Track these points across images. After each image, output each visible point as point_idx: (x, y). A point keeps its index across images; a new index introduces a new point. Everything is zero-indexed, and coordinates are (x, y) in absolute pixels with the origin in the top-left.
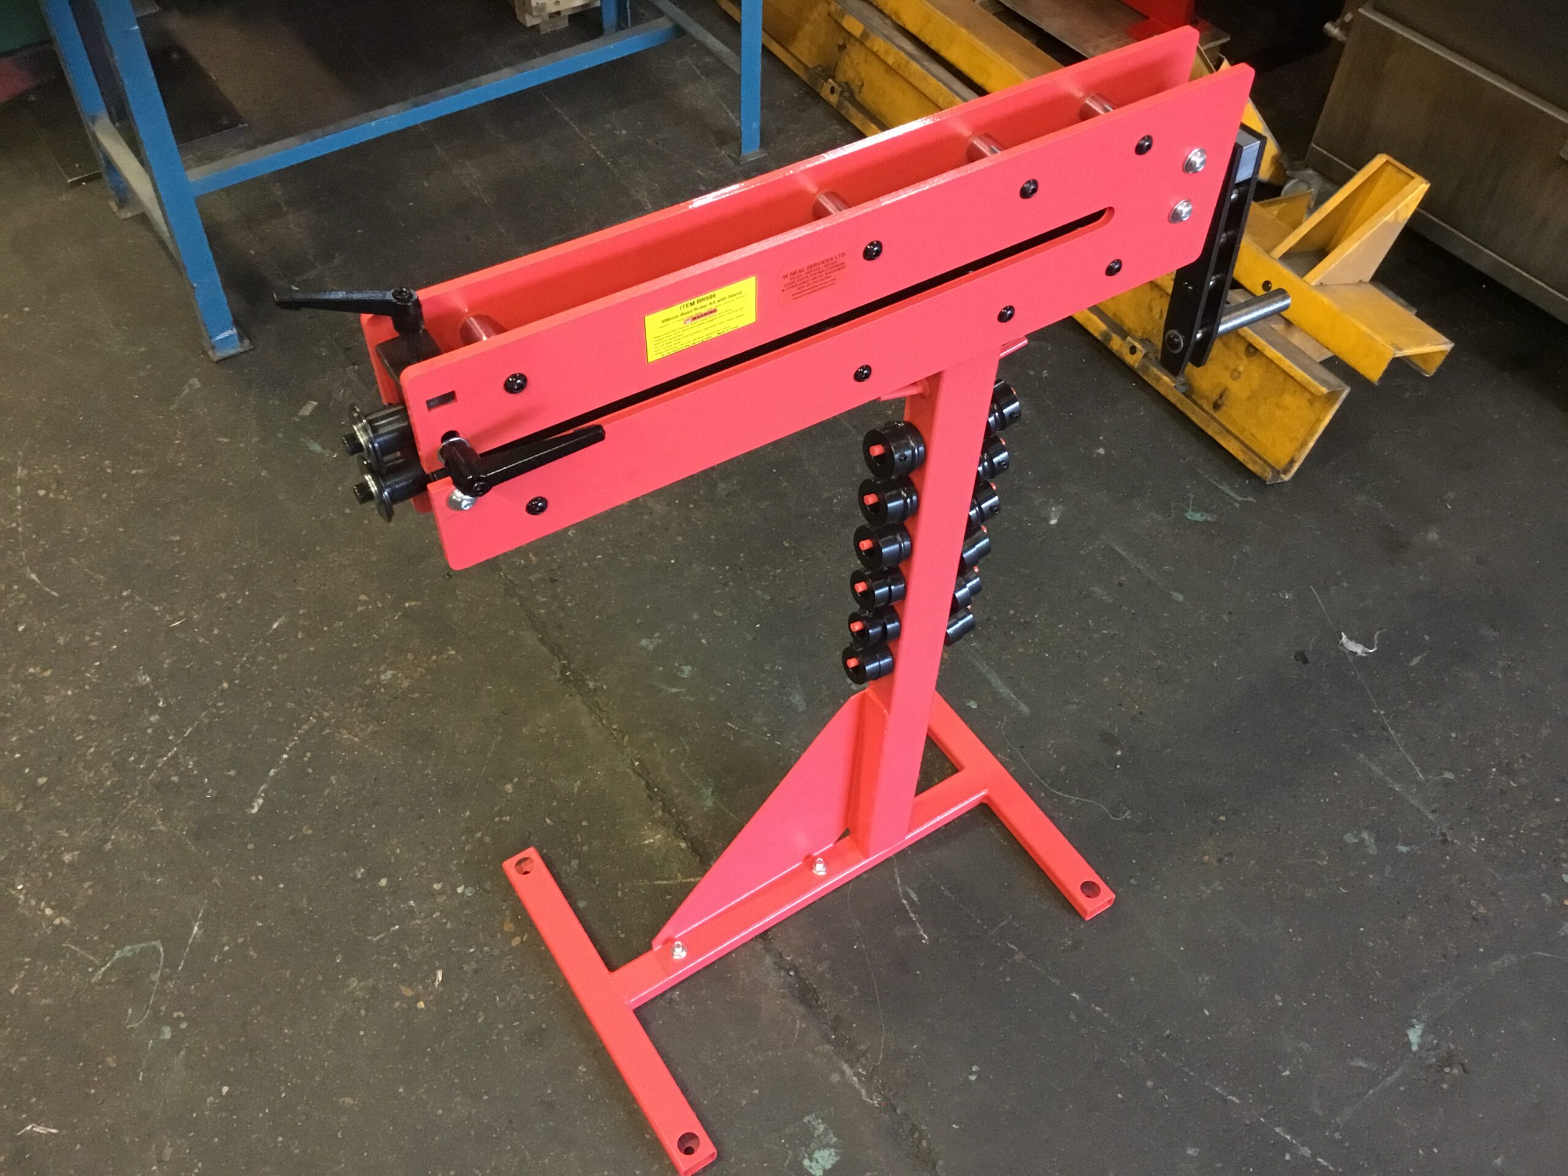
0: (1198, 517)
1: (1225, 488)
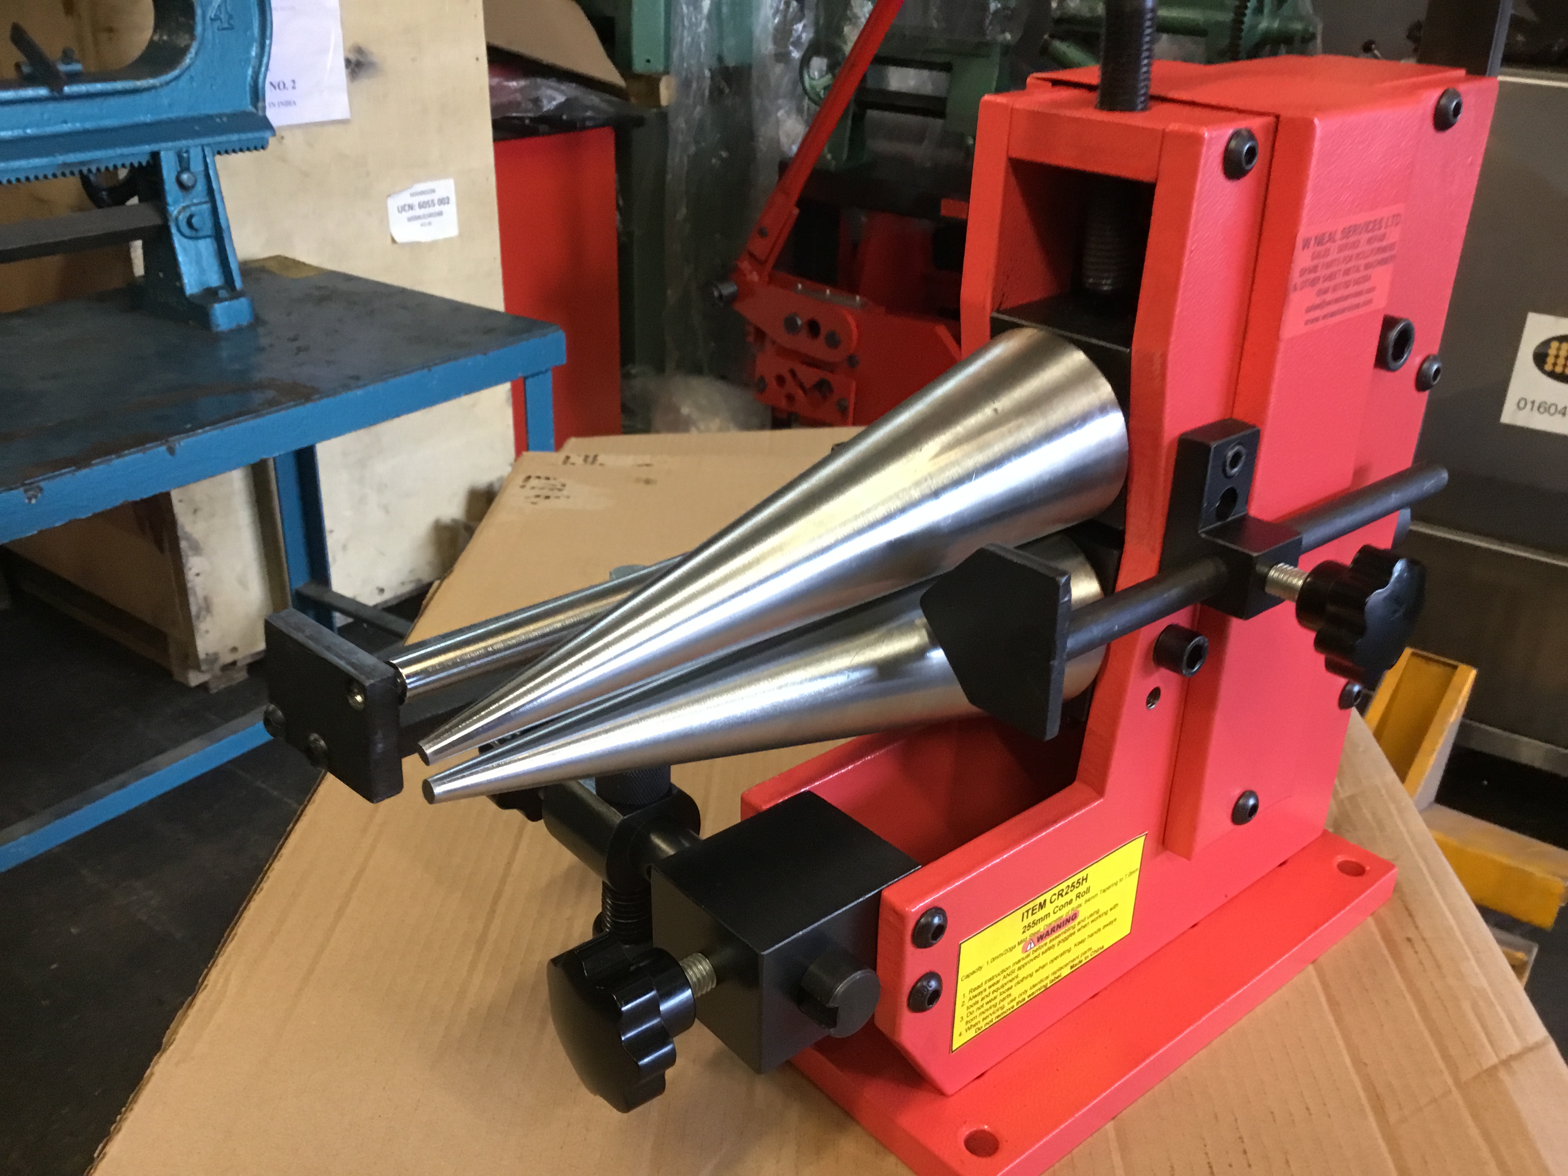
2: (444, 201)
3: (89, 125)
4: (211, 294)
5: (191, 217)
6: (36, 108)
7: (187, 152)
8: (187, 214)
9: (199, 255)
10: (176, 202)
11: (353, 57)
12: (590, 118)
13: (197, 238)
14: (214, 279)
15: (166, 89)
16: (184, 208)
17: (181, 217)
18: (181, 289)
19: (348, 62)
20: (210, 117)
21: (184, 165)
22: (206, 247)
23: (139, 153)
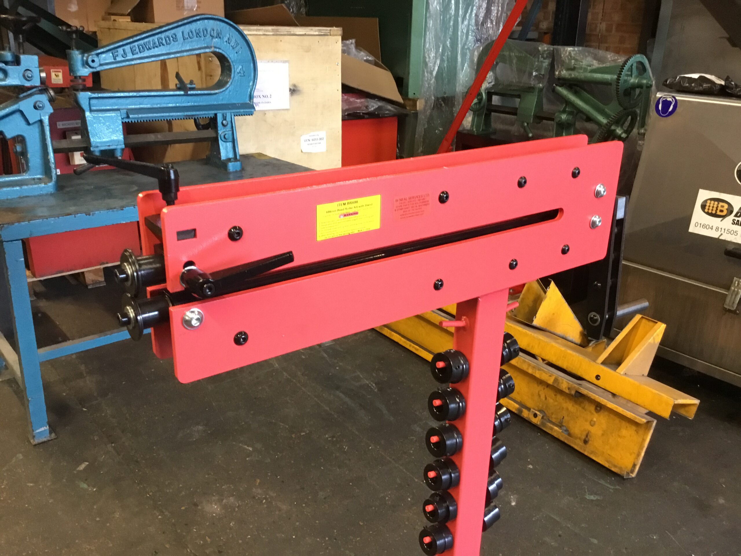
0: (592, 497)
1: (602, 482)
2: (321, 139)
3: (196, 104)
4: (229, 160)
5: (225, 135)
6: (180, 98)
7: (226, 114)
8: (224, 134)
9: (227, 147)
10: (221, 130)
11: (292, 88)
12: (387, 114)
13: (227, 142)
14: (231, 155)
15: (222, 94)
16: (223, 132)
17: (222, 135)
18: (220, 158)
19: (290, 90)
20: (235, 104)
21: (225, 118)
22: (229, 145)
23: (211, 113)
